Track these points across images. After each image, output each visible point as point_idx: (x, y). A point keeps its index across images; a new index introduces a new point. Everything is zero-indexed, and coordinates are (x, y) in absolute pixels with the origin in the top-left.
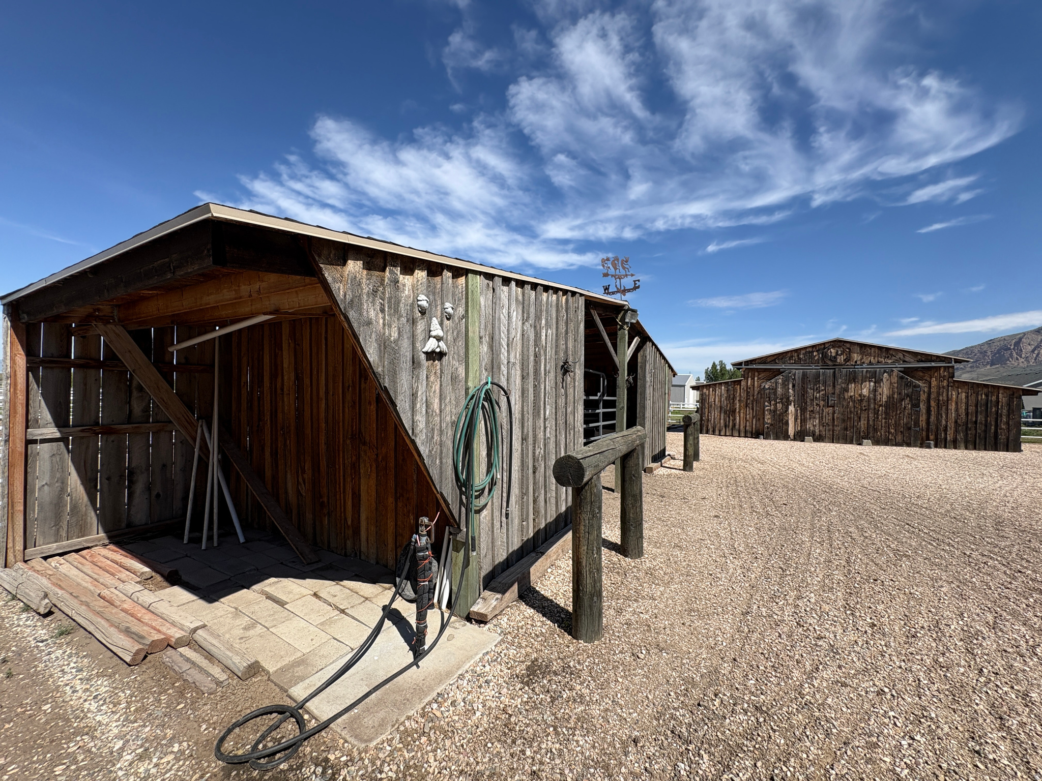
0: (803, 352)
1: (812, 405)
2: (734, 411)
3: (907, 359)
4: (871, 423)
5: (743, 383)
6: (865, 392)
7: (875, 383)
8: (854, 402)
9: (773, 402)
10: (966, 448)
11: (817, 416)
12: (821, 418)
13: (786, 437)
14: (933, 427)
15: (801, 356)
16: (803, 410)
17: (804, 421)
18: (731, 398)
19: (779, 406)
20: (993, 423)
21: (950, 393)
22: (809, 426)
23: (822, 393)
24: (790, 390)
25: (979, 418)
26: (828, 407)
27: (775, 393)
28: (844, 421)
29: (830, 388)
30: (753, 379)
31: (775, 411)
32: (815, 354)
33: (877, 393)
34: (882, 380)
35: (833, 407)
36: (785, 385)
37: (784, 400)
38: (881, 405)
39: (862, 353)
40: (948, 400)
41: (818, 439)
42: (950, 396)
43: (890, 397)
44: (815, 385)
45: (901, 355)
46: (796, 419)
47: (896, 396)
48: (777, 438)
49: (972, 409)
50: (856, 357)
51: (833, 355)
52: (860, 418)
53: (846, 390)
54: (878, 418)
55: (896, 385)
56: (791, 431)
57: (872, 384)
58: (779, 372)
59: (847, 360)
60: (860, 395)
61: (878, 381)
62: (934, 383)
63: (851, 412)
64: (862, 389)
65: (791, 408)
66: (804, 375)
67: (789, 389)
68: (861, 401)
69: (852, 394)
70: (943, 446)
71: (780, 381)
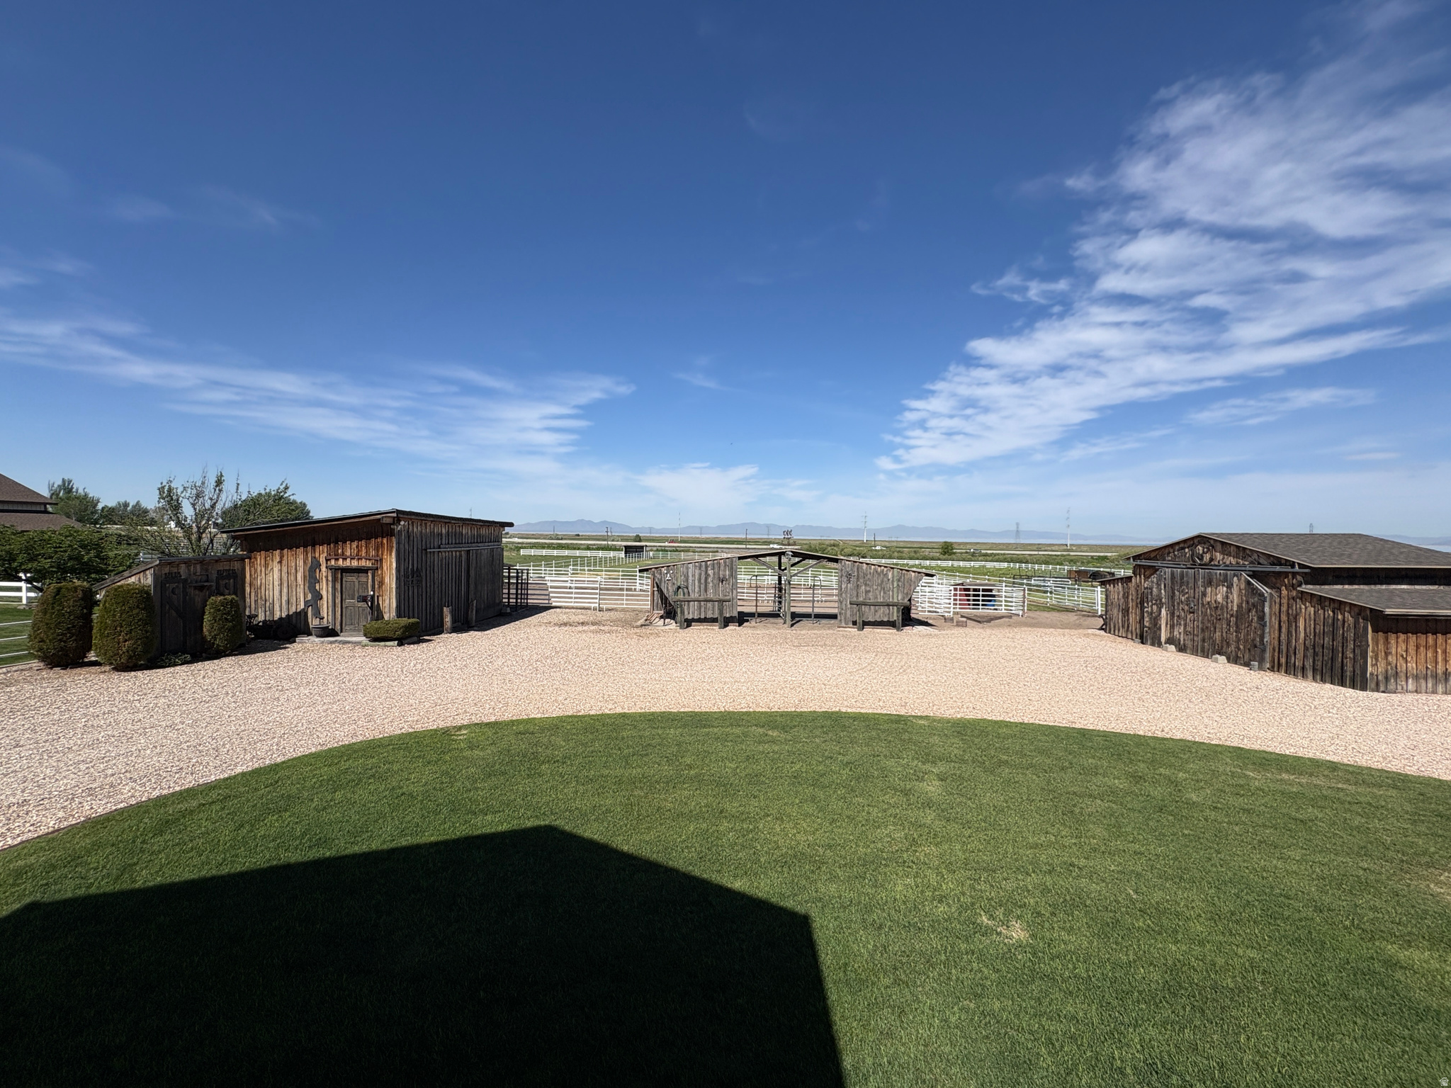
0: (1177, 548)
1: (1178, 609)
2: (1128, 611)
3: (1262, 561)
4: (1224, 634)
5: (1133, 580)
6: (1219, 598)
7: (1227, 587)
8: (1211, 609)
9: (1150, 604)
10: (1314, 679)
11: (1182, 622)
12: (1185, 625)
13: (1160, 645)
14: (1284, 648)
15: (1176, 553)
16: (1173, 614)
17: (1172, 627)
18: (1126, 596)
19: (1155, 607)
20: (1340, 649)
21: (1298, 606)
22: (1176, 633)
23: (1186, 596)
24: (1163, 591)
25: (1326, 641)
26: (1191, 613)
27: (1151, 592)
28: (1203, 630)
29: (1192, 591)
30: (1140, 577)
31: (1152, 613)
32: (1187, 550)
33: (1229, 601)
34: (1232, 585)
35: (1193, 613)
36: (1159, 585)
37: (1158, 602)
38: (1232, 616)
39: (1222, 553)
40: (1296, 616)
41: (1182, 649)
42: (1298, 611)
43: (1240, 606)
44: (1181, 587)
45: (1255, 556)
46: (1167, 624)
47: (1244, 605)
48: (1153, 644)
49: (1319, 628)
50: (1219, 556)
51: (1201, 552)
52: (1215, 629)
53: (1204, 594)
54: (1229, 630)
55: (1244, 592)
56: (1163, 639)
57: (1225, 589)
58: (1154, 570)
59: (1211, 560)
60: (1215, 601)
61: (1230, 587)
62: (1284, 592)
63: (1209, 621)
64: (1216, 595)
65: (1163, 612)
66: (1172, 574)
67: (1161, 589)
68: (1217, 608)
69: (1209, 600)
70: (1292, 673)
71: (1155, 580)
